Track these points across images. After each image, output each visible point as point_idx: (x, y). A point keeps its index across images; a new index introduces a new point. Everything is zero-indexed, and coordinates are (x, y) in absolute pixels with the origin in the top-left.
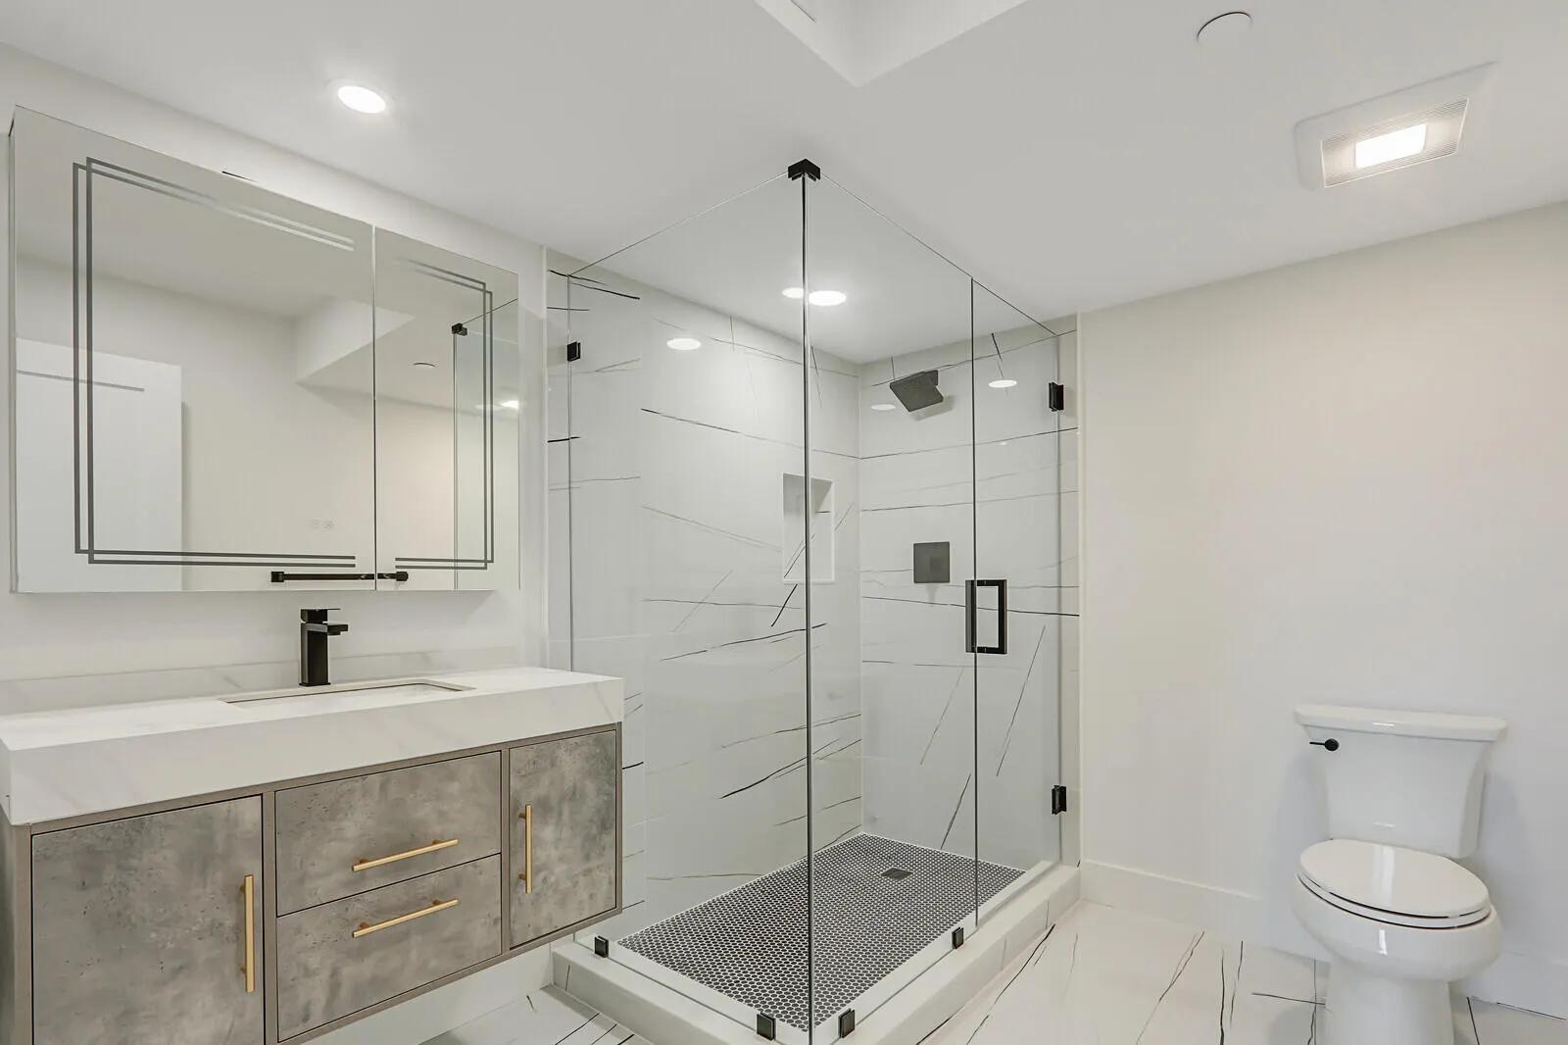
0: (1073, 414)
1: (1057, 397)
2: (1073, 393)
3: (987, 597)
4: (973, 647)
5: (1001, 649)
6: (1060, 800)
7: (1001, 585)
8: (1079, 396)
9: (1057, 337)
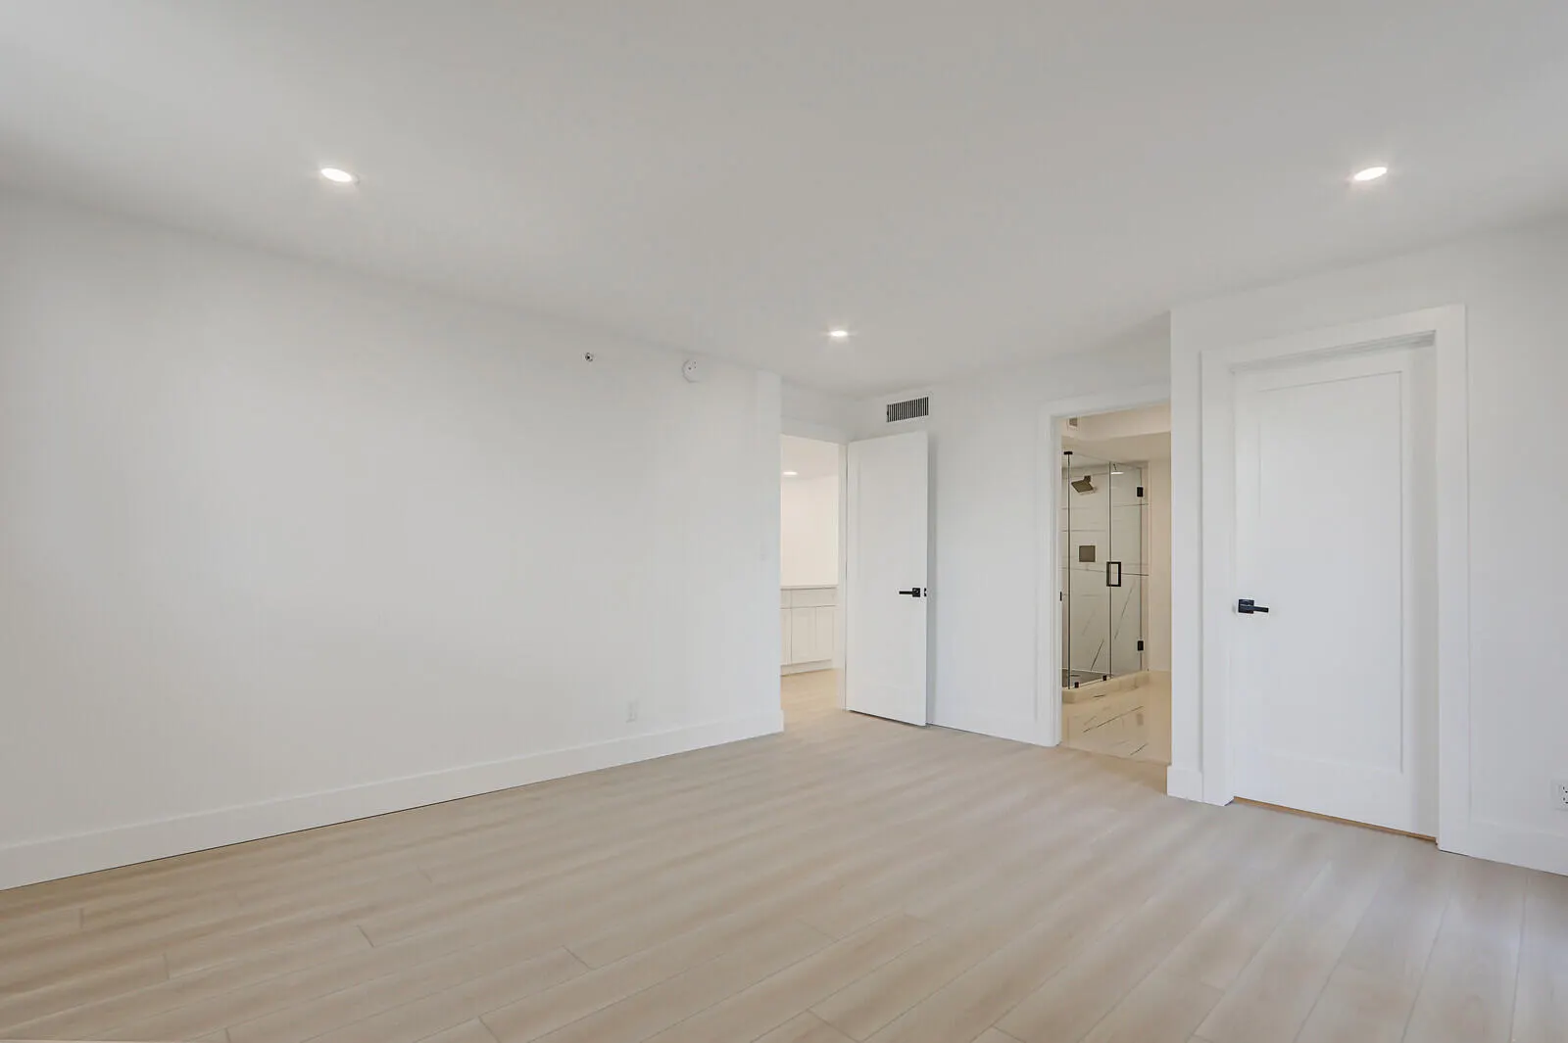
0: (1146, 498)
1: (1140, 492)
2: (1147, 490)
3: (1114, 568)
4: (1109, 585)
5: (1119, 585)
6: (1140, 646)
7: (1119, 564)
8: (1149, 492)
9: (1140, 469)
